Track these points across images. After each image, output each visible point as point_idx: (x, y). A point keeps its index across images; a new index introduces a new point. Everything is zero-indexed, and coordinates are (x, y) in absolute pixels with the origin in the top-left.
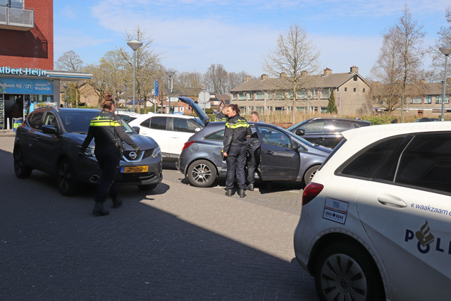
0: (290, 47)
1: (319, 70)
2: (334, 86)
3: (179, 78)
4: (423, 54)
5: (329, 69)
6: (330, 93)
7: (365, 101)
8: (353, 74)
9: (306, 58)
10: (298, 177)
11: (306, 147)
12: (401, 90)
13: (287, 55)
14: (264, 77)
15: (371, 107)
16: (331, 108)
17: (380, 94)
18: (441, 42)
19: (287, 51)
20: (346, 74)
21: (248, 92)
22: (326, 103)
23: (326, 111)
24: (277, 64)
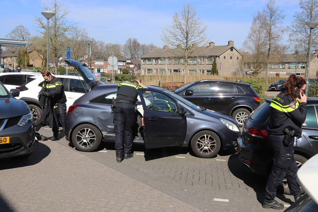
0: (183, 22)
1: (206, 41)
2: (216, 55)
3: (105, 48)
4: (283, 31)
5: (213, 43)
6: (213, 60)
7: (238, 66)
8: (230, 46)
9: (195, 31)
10: (185, 143)
11: (193, 111)
12: (266, 58)
13: (181, 29)
14: (165, 47)
15: (242, 71)
16: (214, 71)
17: (250, 61)
18: (295, 23)
19: (180, 25)
20: (225, 46)
21: (154, 58)
22: (210, 68)
23: (210, 73)
24: (172, 35)
